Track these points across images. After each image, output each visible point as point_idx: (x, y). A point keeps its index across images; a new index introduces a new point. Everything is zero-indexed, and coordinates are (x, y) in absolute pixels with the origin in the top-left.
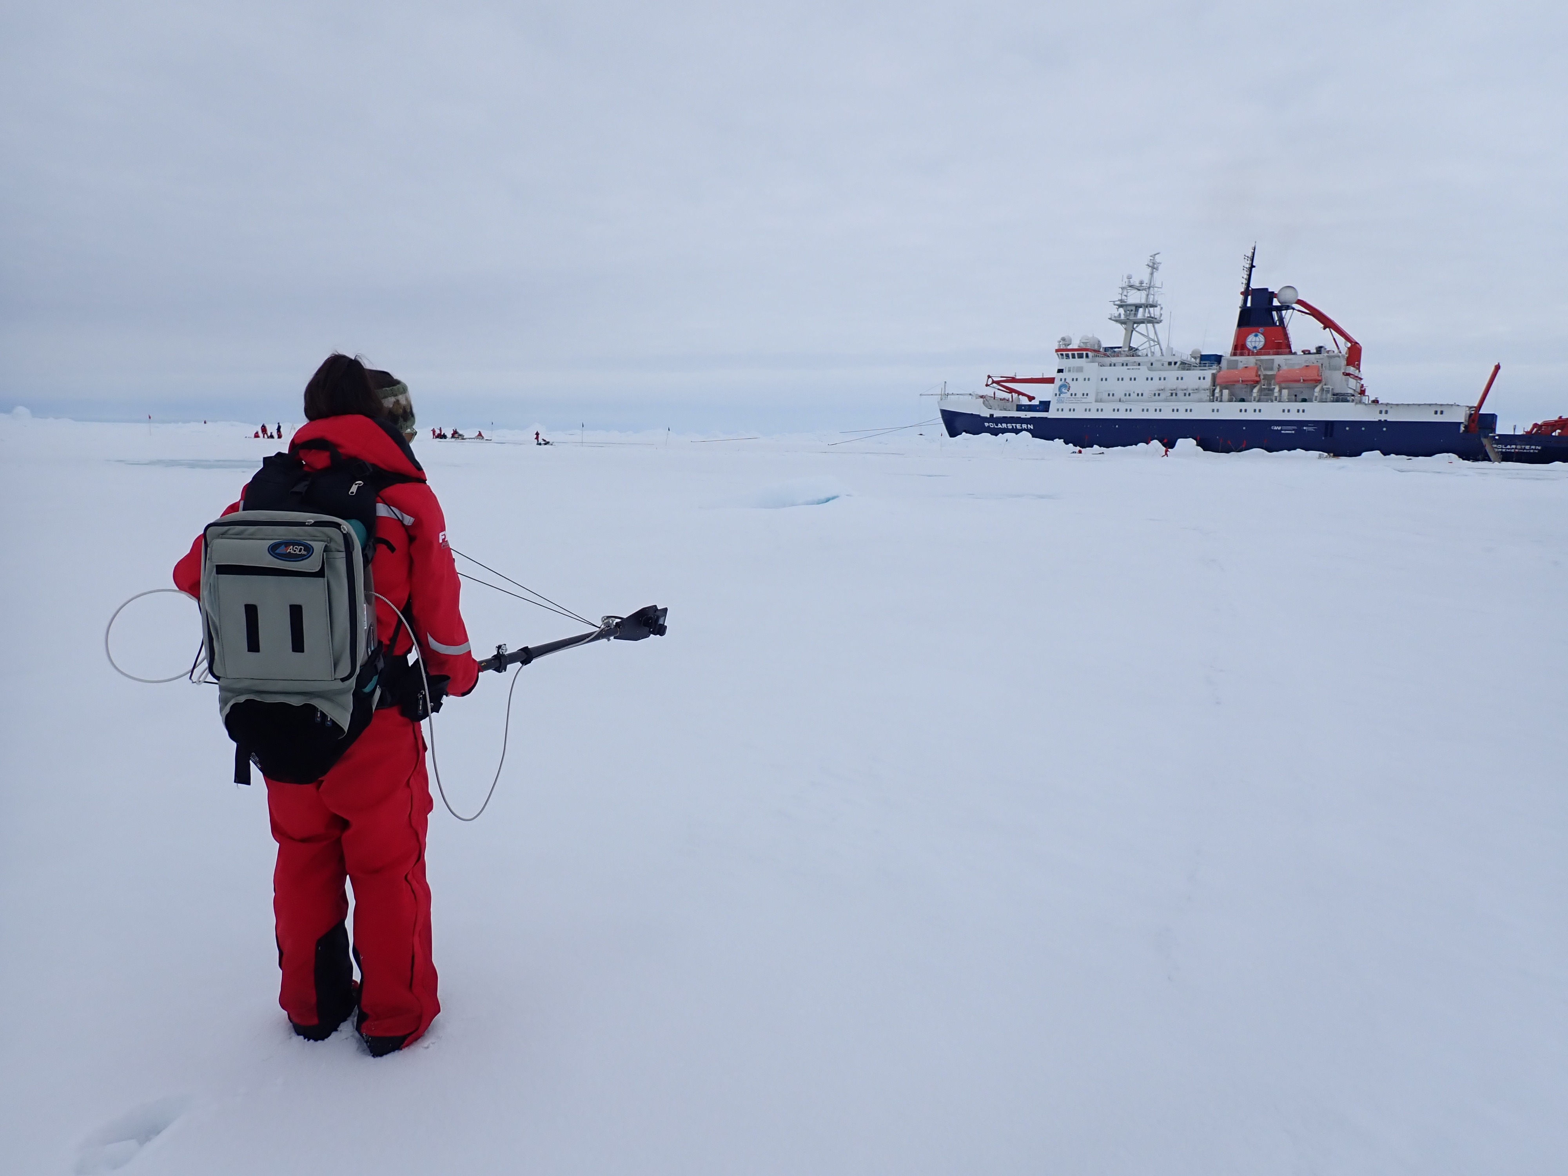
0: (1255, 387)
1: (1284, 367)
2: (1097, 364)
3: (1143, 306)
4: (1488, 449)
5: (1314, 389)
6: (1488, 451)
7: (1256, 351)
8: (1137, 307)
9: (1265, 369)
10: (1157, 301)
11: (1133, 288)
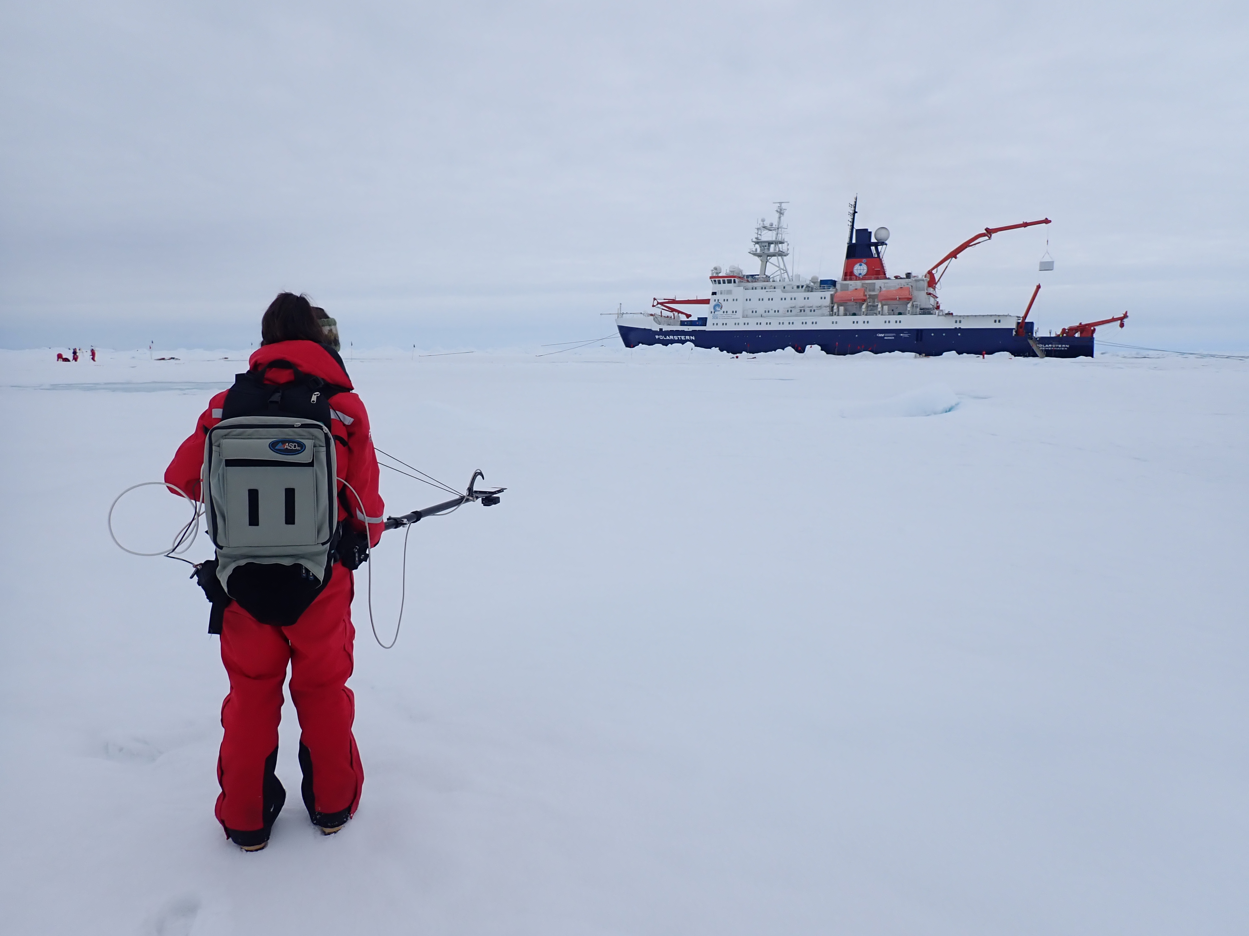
0: (863, 304)
1: (883, 289)
2: (743, 288)
3: (774, 243)
4: (1035, 348)
5: (907, 305)
6: (1035, 349)
7: (861, 277)
8: (770, 243)
9: (870, 291)
10: (784, 239)
11: (765, 228)
